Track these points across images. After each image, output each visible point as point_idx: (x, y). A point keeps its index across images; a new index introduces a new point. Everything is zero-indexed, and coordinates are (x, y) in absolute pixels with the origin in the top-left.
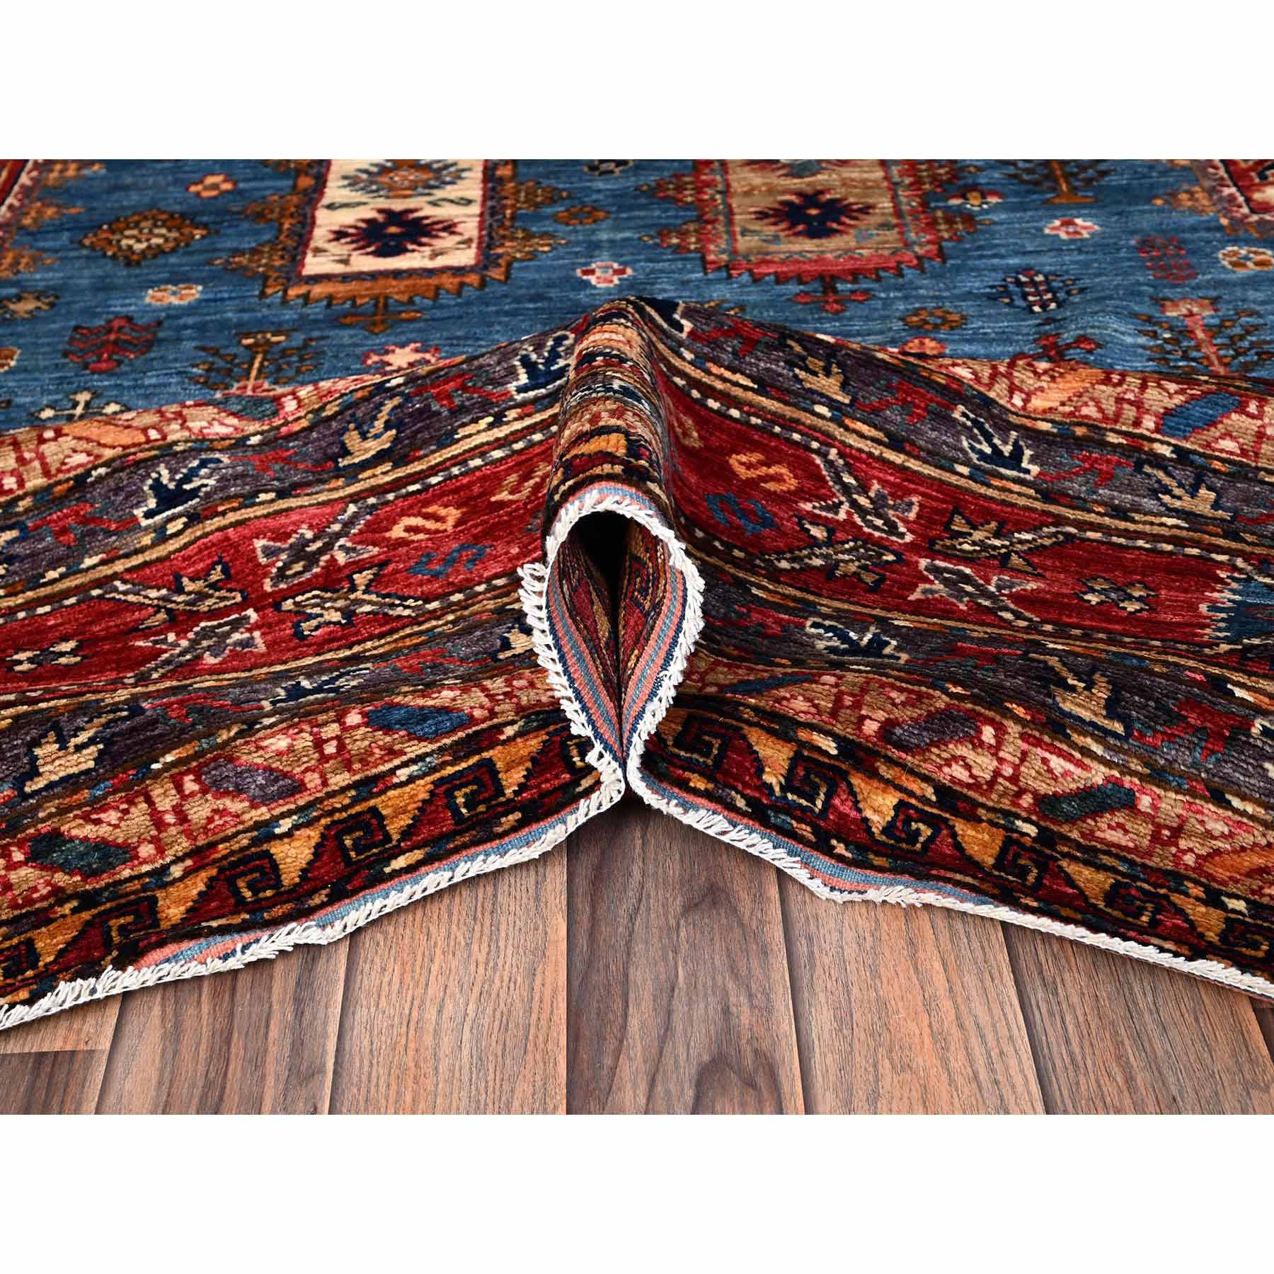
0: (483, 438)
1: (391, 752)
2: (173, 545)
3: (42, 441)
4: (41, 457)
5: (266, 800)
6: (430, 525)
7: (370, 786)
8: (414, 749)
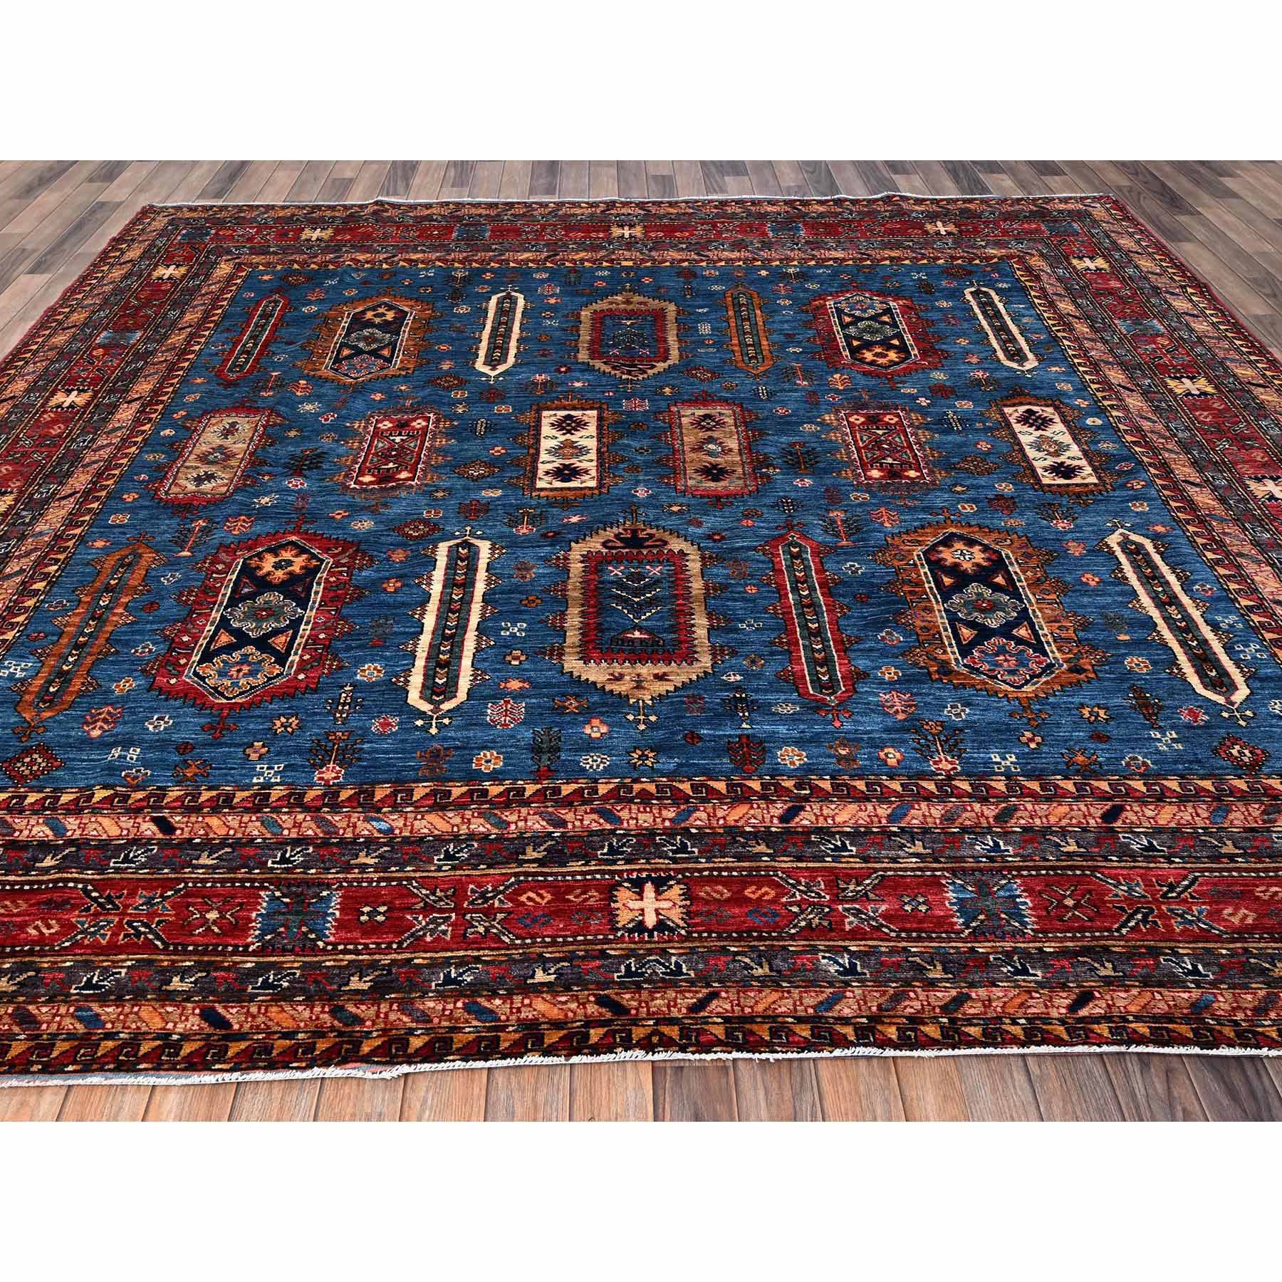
0: (577, 869)
1: (467, 1021)
2: (441, 874)
3: (416, 819)
4: (412, 825)
5: (417, 1022)
6: (538, 899)
7: (453, 1029)
8: (475, 1023)
